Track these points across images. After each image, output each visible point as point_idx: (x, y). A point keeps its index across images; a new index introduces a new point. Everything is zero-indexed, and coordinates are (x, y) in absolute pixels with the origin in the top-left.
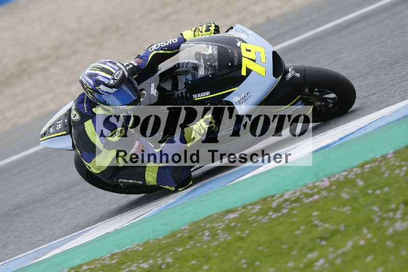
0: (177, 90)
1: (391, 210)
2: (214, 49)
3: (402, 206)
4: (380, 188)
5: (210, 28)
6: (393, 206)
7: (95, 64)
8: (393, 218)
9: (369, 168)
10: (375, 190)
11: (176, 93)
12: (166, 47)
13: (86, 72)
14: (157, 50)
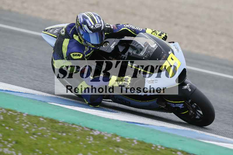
0: (124, 54)
1: (7, 141)
2: (157, 47)
3: (14, 143)
4: (9, 127)
5: (162, 35)
6: (10, 139)
7: (90, 13)
8: (6, 145)
9: (11, 114)
10: (6, 126)
11: (122, 55)
12: (134, 29)
13: (83, 14)
14: (128, 28)
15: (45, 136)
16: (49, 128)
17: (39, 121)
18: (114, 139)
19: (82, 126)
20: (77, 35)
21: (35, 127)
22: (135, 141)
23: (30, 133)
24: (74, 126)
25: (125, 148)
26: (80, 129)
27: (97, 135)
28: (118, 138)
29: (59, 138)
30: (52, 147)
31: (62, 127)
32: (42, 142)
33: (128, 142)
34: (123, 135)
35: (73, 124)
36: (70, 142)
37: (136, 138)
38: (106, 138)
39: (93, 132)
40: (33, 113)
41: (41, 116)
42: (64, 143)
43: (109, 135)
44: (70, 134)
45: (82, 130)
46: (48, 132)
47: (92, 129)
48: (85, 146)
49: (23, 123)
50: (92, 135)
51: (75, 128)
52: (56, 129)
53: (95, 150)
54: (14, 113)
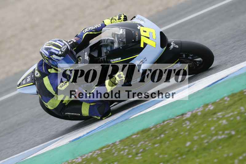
0: (101, 56)
5: (121, 17)
7: (50, 42)
9: (106, 150)
11: (101, 59)
12: (94, 29)
13: (44, 47)
14: (88, 32)
15: (147, 149)
16: (146, 140)
17: (133, 139)
18: (207, 109)
19: (172, 118)
20: (51, 68)
21: (134, 147)
22: (226, 99)
23: (133, 155)
24: (166, 123)
25: (221, 110)
26: (172, 121)
27: (191, 116)
28: (209, 106)
29: (161, 142)
30: (160, 154)
31: (156, 131)
32: (149, 155)
33: (221, 103)
34: (212, 101)
35: (164, 122)
36: (171, 139)
37: (225, 95)
38: (199, 114)
39: (185, 117)
40: (123, 136)
41: (131, 134)
42: (168, 143)
43: (201, 109)
44: (167, 132)
45: (175, 121)
46: (148, 144)
47: (183, 115)
48: (187, 133)
49: (121, 151)
50: (186, 119)
51: (168, 124)
52: (152, 135)
53: (197, 131)
54: (107, 148)
